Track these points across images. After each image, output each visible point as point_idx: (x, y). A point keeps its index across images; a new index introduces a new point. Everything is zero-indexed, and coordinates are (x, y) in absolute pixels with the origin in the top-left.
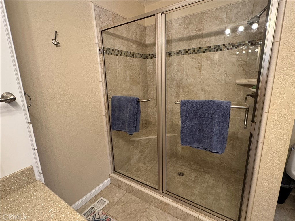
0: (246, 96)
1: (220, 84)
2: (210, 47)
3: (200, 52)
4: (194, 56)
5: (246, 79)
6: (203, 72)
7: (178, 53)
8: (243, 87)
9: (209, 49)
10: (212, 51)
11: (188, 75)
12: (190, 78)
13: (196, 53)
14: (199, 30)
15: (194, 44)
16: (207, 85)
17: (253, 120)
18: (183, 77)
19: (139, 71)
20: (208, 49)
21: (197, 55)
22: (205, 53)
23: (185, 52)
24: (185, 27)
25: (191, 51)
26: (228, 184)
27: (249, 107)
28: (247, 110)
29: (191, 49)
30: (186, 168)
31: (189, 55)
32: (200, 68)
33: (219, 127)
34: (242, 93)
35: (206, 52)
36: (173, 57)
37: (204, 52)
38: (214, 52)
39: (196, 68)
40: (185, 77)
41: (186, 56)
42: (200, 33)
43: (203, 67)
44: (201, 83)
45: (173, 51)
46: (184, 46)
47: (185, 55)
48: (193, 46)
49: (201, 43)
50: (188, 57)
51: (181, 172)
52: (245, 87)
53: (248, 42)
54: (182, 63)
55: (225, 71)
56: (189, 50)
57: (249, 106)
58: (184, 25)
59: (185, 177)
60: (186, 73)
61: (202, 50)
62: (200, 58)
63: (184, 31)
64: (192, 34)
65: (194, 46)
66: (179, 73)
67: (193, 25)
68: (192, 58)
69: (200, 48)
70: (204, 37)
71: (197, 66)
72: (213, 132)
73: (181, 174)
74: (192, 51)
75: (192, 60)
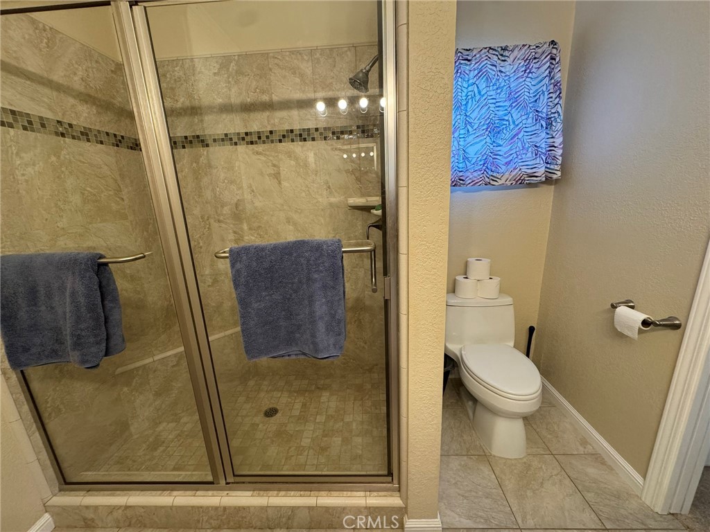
0: (366, 228)
1: (321, 207)
2: (292, 131)
3: (272, 142)
4: (260, 148)
5: (363, 195)
6: (285, 184)
7: (223, 140)
8: (360, 212)
9: (289, 135)
10: (297, 141)
11: (253, 191)
12: (260, 198)
13: (264, 142)
14: (263, 92)
15: (258, 123)
16: (296, 212)
17: (385, 274)
18: (243, 195)
19: (116, 181)
20: (288, 137)
21: (266, 146)
22: (283, 144)
23: (239, 139)
24: (230, 80)
25: (252, 138)
26: (362, 399)
27: (375, 248)
28: (373, 253)
29: (251, 133)
30: (280, 393)
31: (250, 145)
32: (277, 176)
33: (326, 298)
34: (360, 223)
35: (285, 142)
36: (211, 149)
37: (280, 141)
38: (300, 143)
39: (270, 175)
40: (248, 196)
41: (242, 148)
42: (265, 98)
43: (283, 173)
44: (285, 207)
45: (210, 135)
46: (235, 124)
47: (240, 144)
48: (255, 127)
49: (272, 122)
50: (247, 150)
51: (271, 406)
52: (364, 212)
53: (357, 128)
54: (237, 165)
55: (327, 183)
56: (247, 134)
57: (375, 245)
58: (226, 75)
59: (280, 415)
60: (250, 186)
61: (275, 137)
62: (273, 154)
63: (230, 90)
64: (249, 100)
65: (257, 126)
66: (233, 187)
67: (247, 78)
68: (258, 153)
69: (271, 132)
70: (276, 109)
71: (271, 170)
72: (314, 313)
73: (271, 413)
74: (255, 138)
75: (258, 157)
